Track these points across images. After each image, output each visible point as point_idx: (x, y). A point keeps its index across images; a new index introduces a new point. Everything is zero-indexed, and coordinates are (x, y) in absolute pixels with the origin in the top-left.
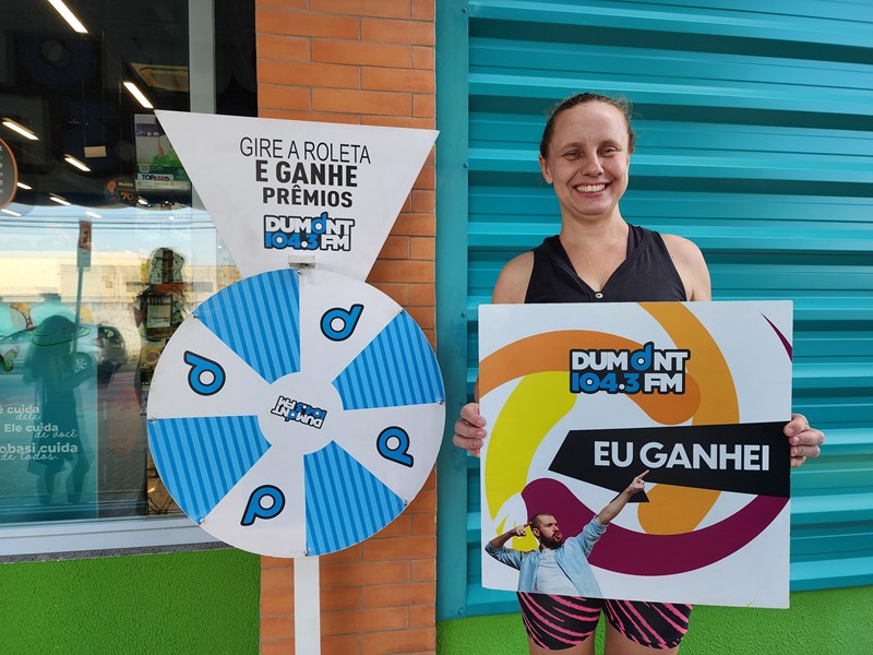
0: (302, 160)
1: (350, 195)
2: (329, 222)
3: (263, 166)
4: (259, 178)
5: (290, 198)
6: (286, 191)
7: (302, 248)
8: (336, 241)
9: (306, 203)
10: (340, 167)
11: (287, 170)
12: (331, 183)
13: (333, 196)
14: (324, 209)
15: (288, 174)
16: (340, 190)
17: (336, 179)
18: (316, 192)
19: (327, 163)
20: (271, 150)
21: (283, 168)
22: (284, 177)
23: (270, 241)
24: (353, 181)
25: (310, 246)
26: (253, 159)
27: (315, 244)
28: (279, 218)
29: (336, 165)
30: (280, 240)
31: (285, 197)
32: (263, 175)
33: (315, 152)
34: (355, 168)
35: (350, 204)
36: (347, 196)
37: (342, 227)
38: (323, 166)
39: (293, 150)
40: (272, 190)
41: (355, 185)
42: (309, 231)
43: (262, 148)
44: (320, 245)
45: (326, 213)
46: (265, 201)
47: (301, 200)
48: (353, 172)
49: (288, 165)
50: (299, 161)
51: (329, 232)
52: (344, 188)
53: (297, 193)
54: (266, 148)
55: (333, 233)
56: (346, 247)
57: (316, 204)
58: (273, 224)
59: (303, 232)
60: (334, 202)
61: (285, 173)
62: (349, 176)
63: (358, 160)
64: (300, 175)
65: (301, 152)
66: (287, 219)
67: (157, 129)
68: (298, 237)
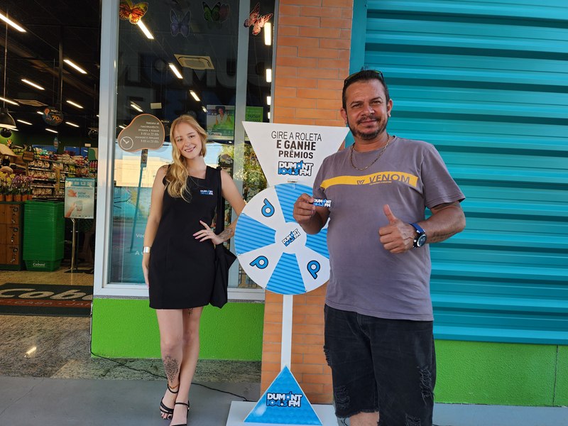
2: (303, 164)
3: (280, 142)
4: (278, 147)
5: (289, 155)
6: (288, 152)
7: (292, 174)
8: (306, 172)
9: (295, 157)
10: (309, 143)
12: (305, 149)
13: (306, 154)
14: (302, 159)
15: (289, 145)
16: (309, 152)
17: (307, 147)
18: (299, 152)
19: (304, 141)
20: (283, 136)
21: (287, 143)
22: (287, 146)
23: (280, 171)
24: (314, 148)
25: (295, 174)
26: (276, 139)
27: (297, 173)
28: (284, 162)
29: (307, 142)
30: (284, 171)
31: (287, 155)
32: (279, 146)
33: (300, 137)
35: (312, 157)
36: (311, 154)
37: (308, 166)
38: (302, 142)
39: (291, 136)
40: (282, 152)
41: (315, 150)
42: (295, 168)
43: (279, 135)
44: (299, 173)
45: (303, 161)
46: (279, 156)
47: (293, 156)
48: (314, 144)
49: (289, 142)
50: (293, 140)
51: (303, 168)
52: (310, 151)
53: (292, 153)
54: (281, 135)
55: (305, 169)
56: (309, 175)
57: (299, 157)
58: (282, 165)
59: (293, 168)
60: (306, 156)
62: (313, 146)
63: (317, 140)
64: (293, 146)
65: (294, 137)
66: (287, 163)
67: (216, 111)
68: (291, 170)
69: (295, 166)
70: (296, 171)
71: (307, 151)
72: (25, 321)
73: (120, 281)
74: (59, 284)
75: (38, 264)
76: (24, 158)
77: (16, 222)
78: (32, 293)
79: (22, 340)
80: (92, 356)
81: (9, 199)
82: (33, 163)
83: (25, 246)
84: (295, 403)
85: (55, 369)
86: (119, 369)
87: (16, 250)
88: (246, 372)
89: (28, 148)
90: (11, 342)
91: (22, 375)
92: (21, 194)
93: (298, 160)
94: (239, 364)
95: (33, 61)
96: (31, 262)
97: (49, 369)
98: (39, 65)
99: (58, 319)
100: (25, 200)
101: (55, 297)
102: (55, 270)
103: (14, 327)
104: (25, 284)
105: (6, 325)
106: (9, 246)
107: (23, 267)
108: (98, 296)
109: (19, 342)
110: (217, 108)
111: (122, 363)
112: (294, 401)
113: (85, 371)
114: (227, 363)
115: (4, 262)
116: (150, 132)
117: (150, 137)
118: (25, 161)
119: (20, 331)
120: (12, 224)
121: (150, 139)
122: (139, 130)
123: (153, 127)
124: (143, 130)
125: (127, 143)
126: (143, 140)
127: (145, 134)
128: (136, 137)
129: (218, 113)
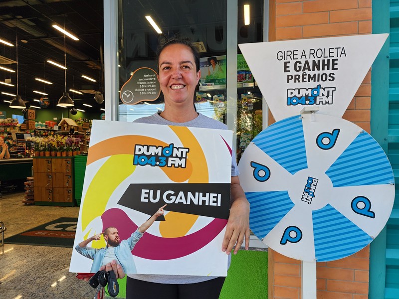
0: (308, 59)
1: (333, 74)
2: (321, 90)
3: (288, 65)
4: (285, 71)
5: (301, 79)
6: (299, 76)
7: (306, 104)
8: (325, 99)
9: (309, 81)
10: (328, 60)
11: (300, 65)
12: (323, 69)
13: (324, 76)
14: (319, 83)
16: (328, 72)
17: (326, 67)
18: (315, 75)
19: (321, 59)
20: (292, 56)
21: (298, 64)
22: (298, 69)
23: (290, 102)
24: (335, 67)
25: (311, 103)
26: (283, 61)
27: (313, 101)
28: (295, 90)
29: (326, 60)
30: (295, 101)
31: (298, 79)
32: (288, 69)
33: (315, 54)
34: (337, 60)
35: (334, 79)
36: (332, 75)
37: (328, 92)
38: (319, 61)
39: (304, 54)
40: (292, 76)
41: (337, 69)
42: (310, 95)
43: (287, 55)
44: (315, 102)
45: (320, 85)
46: (288, 82)
47: (307, 80)
48: (336, 62)
49: (300, 63)
50: (306, 60)
51: (321, 95)
52: (331, 71)
53: (305, 77)
54: (289, 55)
55: (323, 95)
56: (330, 102)
57: (315, 81)
58: (292, 93)
59: (307, 96)
60: (324, 79)
61: (299, 67)
62: (334, 64)
63: (339, 55)
64: (307, 67)
65: (308, 55)
66: (299, 90)
67: (208, 63)
68: (304, 99)
69: (309, 93)
70: (311, 99)
72: (63, 253)
76: (83, 127)
77: (69, 171)
78: (75, 226)
79: (55, 274)
81: (64, 155)
82: (89, 130)
83: (76, 188)
87: (70, 192)
89: (86, 120)
90: (46, 275)
92: (73, 151)
93: (314, 84)
95: (88, 62)
98: (91, 64)
100: (75, 155)
103: (54, 259)
104: (73, 219)
106: (65, 189)
107: (76, 204)
109: (52, 275)
110: (209, 60)
115: (62, 201)
116: (147, 85)
117: (148, 89)
118: (84, 129)
119: (56, 264)
120: (67, 173)
121: (147, 91)
122: (138, 83)
123: (150, 79)
124: (141, 83)
125: (128, 96)
126: (142, 92)
127: (143, 86)
128: (136, 90)
129: (210, 64)
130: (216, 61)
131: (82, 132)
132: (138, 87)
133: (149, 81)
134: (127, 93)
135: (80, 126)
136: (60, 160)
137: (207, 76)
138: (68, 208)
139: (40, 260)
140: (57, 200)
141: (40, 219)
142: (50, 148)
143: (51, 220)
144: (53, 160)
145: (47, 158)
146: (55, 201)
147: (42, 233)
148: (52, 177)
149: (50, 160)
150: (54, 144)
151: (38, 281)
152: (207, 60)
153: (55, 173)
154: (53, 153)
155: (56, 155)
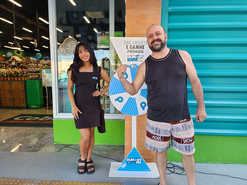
3: (128, 46)
5: (132, 52)
7: (134, 61)
8: (140, 60)
14: (138, 54)
16: (141, 50)
17: (140, 48)
18: (137, 50)
19: (139, 45)
20: (129, 43)
22: (131, 48)
23: (128, 60)
24: (144, 48)
26: (126, 45)
29: (141, 45)
30: (130, 60)
32: (127, 48)
33: (137, 43)
35: (143, 52)
37: (141, 57)
40: (129, 51)
42: (135, 58)
43: (127, 43)
46: (128, 53)
47: (134, 52)
48: (144, 46)
49: (132, 46)
50: (134, 45)
51: (139, 58)
56: (142, 61)
58: (129, 57)
60: (140, 52)
62: (143, 47)
63: (145, 44)
64: (134, 47)
65: (134, 43)
66: (132, 56)
67: (101, 35)
69: (135, 57)
71: (140, 49)
72: (28, 129)
73: (64, 112)
74: (42, 114)
75: (34, 106)
76: (26, 62)
78: (31, 118)
79: (27, 137)
80: (55, 143)
81: (19, 79)
82: (30, 64)
83: (27, 99)
84: (139, 163)
85: (39, 149)
86: (65, 148)
87: (24, 100)
88: (119, 150)
89: (27, 58)
90: (22, 138)
91: (26, 151)
92: (24, 77)
93: (136, 54)
94: (116, 147)
95: (27, 20)
96: (31, 105)
97: (37, 148)
98: (29, 21)
99: (41, 128)
100: (26, 79)
101: (40, 119)
102: (40, 108)
103: (24, 132)
104: (28, 115)
105: (20, 131)
106: (21, 99)
107: (28, 107)
108: (55, 118)
109: (25, 138)
110: (102, 33)
111: (67, 146)
112: (138, 161)
113: (51, 150)
114: (111, 146)
115: (19, 106)
116: (72, 46)
117: (72, 48)
118: (27, 63)
119: (26, 134)
120: (22, 90)
121: (72, 49)
122: (67, 45)
123: (73, 43)
124: (69, 45)
125: (62, 51)
126: (69, 49)
127: (70, 47)
128: (66, 48)
129: (102, 36)
130: (105, 34)
131: (25, 65)
132: (67, 47)
133: (73, 44)
134: (62, 50)
135: (24, 61)
136: (17, 82)
137: (101, 41)
138: (24, 110)
139: (16, 133)
140: (16, 105)
141: (9, 115)
142: (11, 75)
143: (15, 115)
144: (13, 82)
145: (9, 81)
146: (15, 106)
147: (12, 122)
148: (12, 92)
149: (11, 82)
150: (13, 73)
151: (19, 140)
152: (101, 33)
153: (14, 90)
154: (13, 78)
155: (14, 79)
